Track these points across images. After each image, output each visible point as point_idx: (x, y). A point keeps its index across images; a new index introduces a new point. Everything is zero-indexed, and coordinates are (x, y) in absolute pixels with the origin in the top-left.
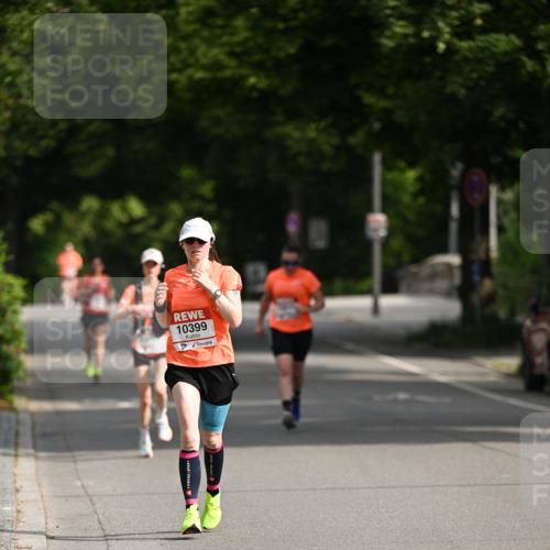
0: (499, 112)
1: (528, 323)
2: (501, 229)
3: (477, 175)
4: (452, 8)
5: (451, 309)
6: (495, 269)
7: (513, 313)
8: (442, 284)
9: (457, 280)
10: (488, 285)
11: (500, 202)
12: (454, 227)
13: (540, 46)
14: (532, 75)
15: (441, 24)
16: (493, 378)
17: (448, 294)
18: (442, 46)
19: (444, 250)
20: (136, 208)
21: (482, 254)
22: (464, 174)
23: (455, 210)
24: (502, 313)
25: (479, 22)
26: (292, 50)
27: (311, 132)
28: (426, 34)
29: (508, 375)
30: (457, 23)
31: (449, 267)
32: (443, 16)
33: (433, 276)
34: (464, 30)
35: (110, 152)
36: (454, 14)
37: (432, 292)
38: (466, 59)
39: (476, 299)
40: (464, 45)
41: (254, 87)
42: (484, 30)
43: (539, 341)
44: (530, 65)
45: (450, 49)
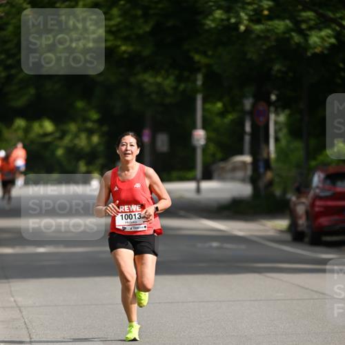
0: (277, 67)
1: (294, 199)
2: (277, 140)
3: (262, 106)
4: (249, 4)
5: (245, 190)
6: (273, 164)
7: (285, 192)
8: (240, 174)
9: (249, 172)
10: (269, 175)
11: (276, 123)
12: (247, 139)
13: (304, 26)
14: (298, 45)
15: (242, 15)
16: (271, 233)
17: (243, 180)
18: (242, 28)
19: (241, 153)
20: (48, 126)
21: (265, 155)
22: (254, 105)
23: (248, 128)
24: (278, 192)
25: (266, 13)
26: (147, 29)
27: (159, 79)
28: (233, 20)
29: (282, 231)
30: (251, 13)
31: (244, 163)
32: (244, 9)
33: (234, 169)
34: (257, 18)
35: (32, 91)
36: (250, 7)
37: (233, 179)
38: (259, 37)
39: (262, 184)
40: (258, 27)
41: (125, 52)
42: (270, 18)
43: (301, 210)
44: (297, 38)
45: (248, 30)
